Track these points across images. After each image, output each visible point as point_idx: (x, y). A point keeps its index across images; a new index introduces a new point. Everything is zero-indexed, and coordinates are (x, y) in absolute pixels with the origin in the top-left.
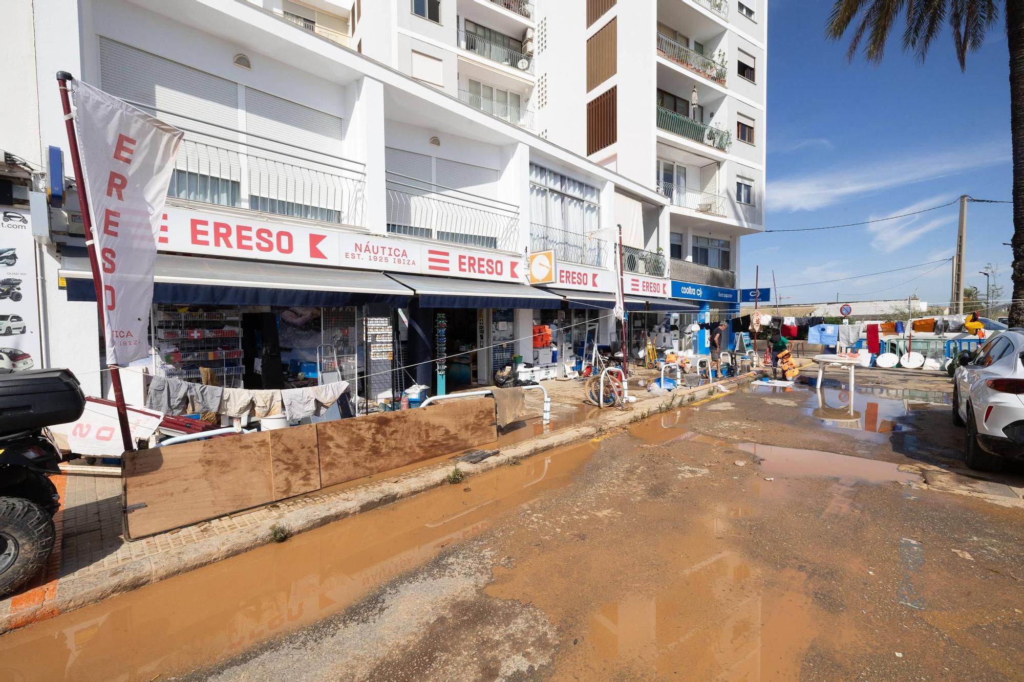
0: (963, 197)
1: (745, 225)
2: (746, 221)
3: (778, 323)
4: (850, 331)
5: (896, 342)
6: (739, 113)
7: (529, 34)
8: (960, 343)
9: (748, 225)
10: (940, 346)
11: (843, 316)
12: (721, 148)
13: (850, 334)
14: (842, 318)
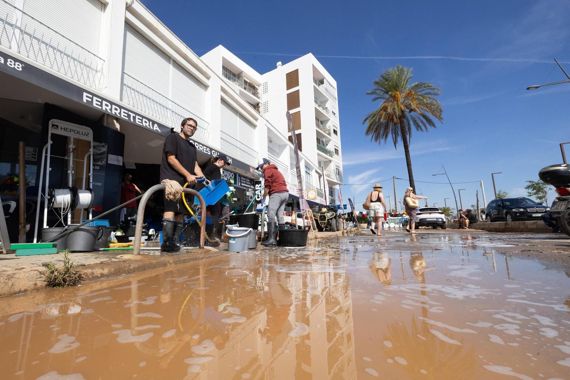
0: (394, 177)
6: (335, 145)
7: (260, 105)
9: (339, 182)
12: (331, 157)
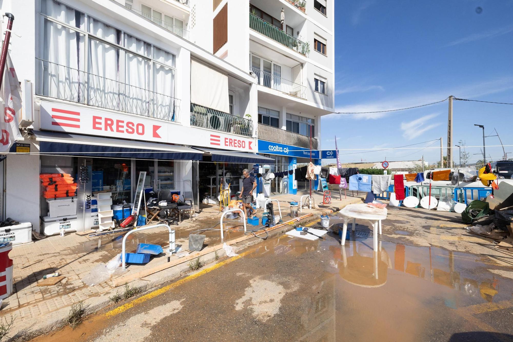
1: (322, 107)
2: (323, 104)
3: (325, 173)
4: (381, 180)
5: (417, 188)
6: (315, 33)
8: (465, 190)
9: (324, 108)
10: (449, 192)
11: (384, 169)
12: (303, 54)
13: (381, 183)
14: (383, 170)
